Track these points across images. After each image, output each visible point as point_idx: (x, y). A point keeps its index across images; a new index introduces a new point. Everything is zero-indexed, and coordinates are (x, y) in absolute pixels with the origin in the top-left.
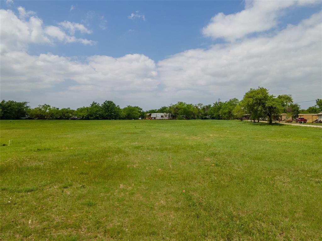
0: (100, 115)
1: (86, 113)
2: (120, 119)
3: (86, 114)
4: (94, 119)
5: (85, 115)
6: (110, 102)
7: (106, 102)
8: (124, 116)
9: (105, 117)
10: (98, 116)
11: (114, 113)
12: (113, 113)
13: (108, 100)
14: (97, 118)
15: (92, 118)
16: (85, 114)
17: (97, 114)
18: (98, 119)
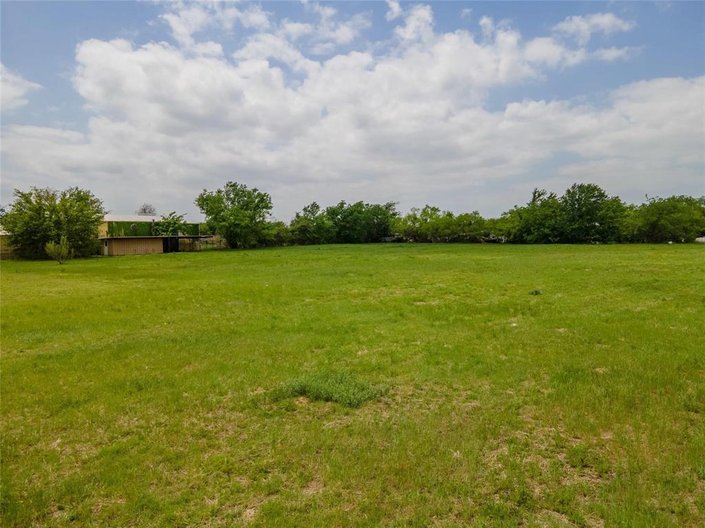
0: (553, 229)
1: (516, 223)
2: (620, 240)
3: (517, 228)
4: (536, 242)
5: (514, 231)
6: (590, 190)
7: (573, 188)
8: (635, 233)
9: (569, 236)
10: (547, 231)
11: (602, 220)
12: (596, 221)
13: (579, 183)
14: (544, 239)
15: (529, 238)
16: (515, 227)
17: (544, 226)
18: (549, 242)
